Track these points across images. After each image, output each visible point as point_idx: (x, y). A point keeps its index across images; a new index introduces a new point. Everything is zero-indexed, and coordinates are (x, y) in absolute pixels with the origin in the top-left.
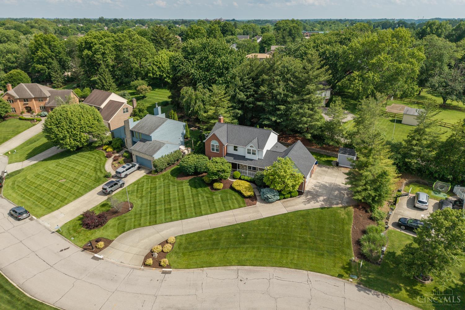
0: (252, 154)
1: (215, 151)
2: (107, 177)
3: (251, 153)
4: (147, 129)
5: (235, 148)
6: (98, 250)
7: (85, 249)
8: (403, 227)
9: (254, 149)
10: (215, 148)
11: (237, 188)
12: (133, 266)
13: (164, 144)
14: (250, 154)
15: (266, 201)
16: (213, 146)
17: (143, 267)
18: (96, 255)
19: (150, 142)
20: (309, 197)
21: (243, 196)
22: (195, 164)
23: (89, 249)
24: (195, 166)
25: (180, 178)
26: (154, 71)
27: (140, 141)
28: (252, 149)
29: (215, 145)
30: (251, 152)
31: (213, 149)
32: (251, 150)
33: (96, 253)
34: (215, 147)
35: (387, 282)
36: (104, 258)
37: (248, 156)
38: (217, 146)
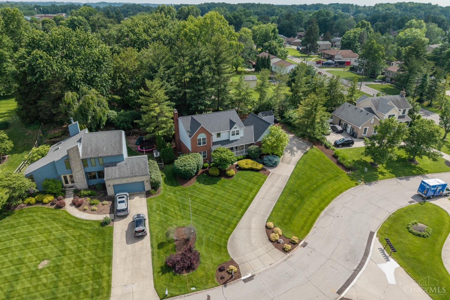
1: (202, 145)
2: (107, 224)
3: (235, 134)
4: (107, 149)
5: (219, 135)
6: (237, 274)
7: (225, 284)
8: (341, 146)
9: (237, 129)
10: (202, 142)
11: (246, 167)
12: (282, 259)
15: (275, 165)
16: (199, 140)
17: (288, 255)
18: (243, 278)
19: (123, 162)
20: (289, 151)
21: (257, 171)
23: (228, 280)
25: (187, 184)
27: (107, 166)
28: (235, 130)
29: (202, 138)
31: (200, 144)
33: (240, 277)
34: (202, 140)
35: (370, 175)
36: (254, 274)
37: (232, 138)
38: (204, 139)
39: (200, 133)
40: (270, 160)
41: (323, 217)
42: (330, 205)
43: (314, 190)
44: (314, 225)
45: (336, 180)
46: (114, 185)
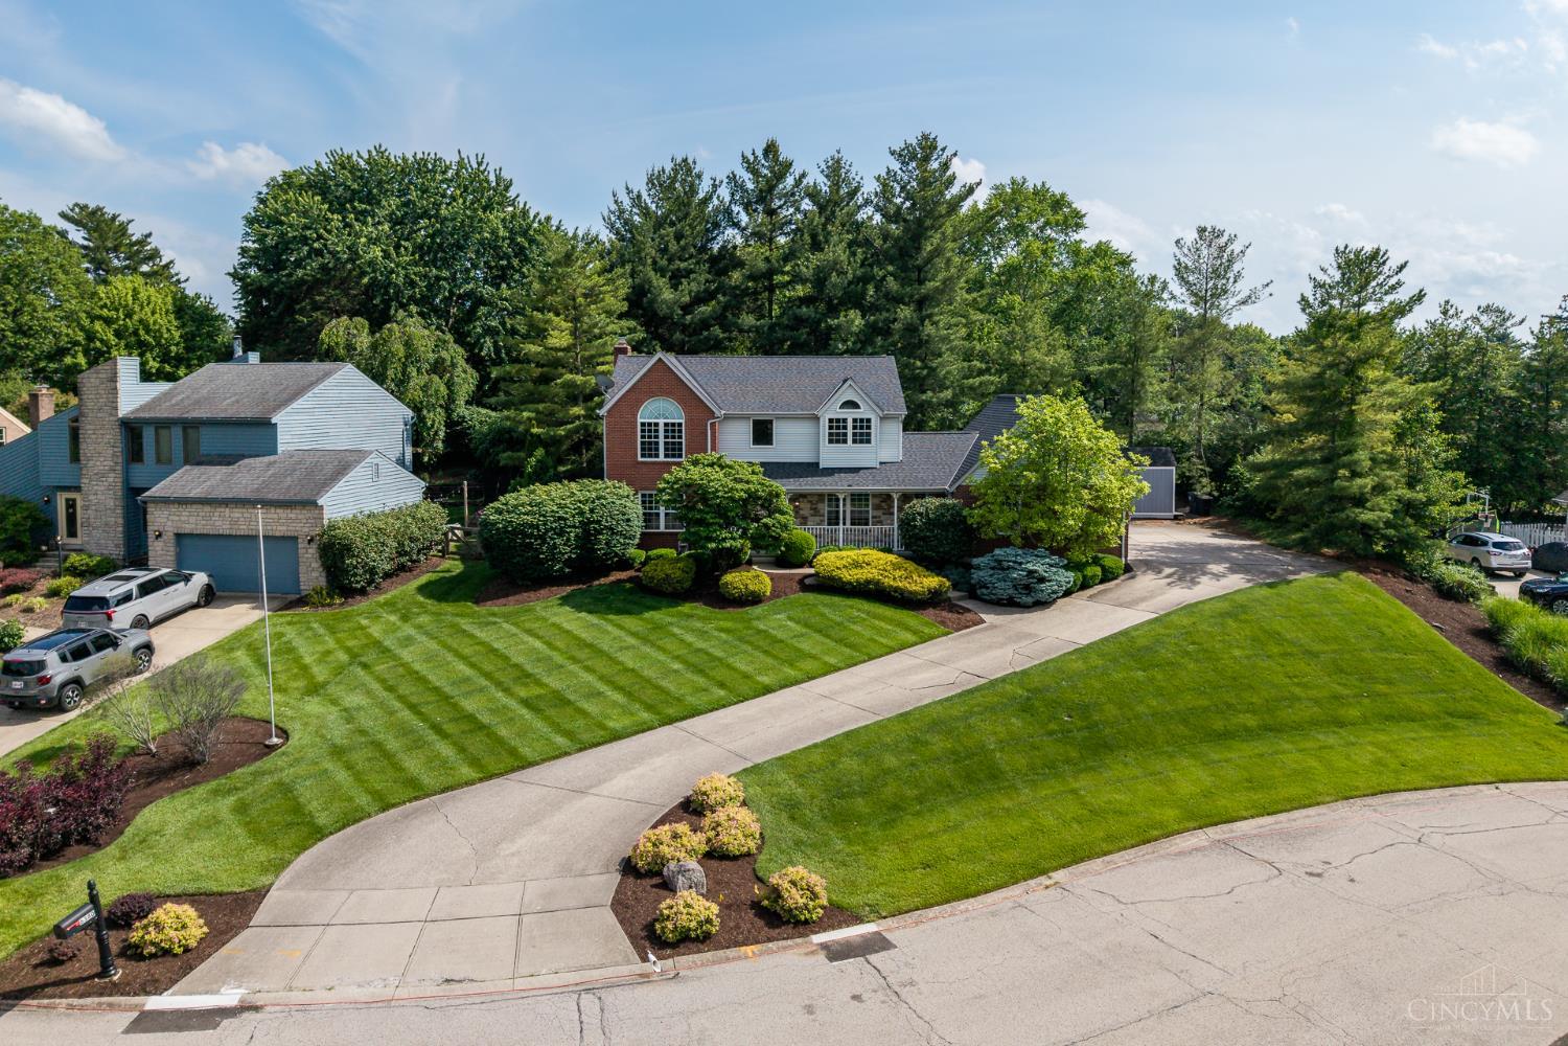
0: (854, 441)
1: (662, 458)
3: (850, 438)
4: (240, 400)
5: (763, 433)
9: (863, 412)
10: (661, 440)
11: (848, 576)
13: (359, 455)
14: (845, 441)
16: (650, 429)
19: (272, 458)
20: (1168, 572)
21: (908, 602)
22: (581, 513)
24: (585, 525)
26: (98, 344)
28: (850, 415)
29: (661, 422)
30: (850, 431)
31: (650, 449)
32: (850, 424)
34: (661, 434)
37: (831, 455)
38: (672, 429)
39: (652, 394)
40: (1000, 566)
41: (1181, 853)
42: (1296, 814)
43: (1224, 737)
44: (1059, 876)
45: (1447, 727)
46: (179, 536)
